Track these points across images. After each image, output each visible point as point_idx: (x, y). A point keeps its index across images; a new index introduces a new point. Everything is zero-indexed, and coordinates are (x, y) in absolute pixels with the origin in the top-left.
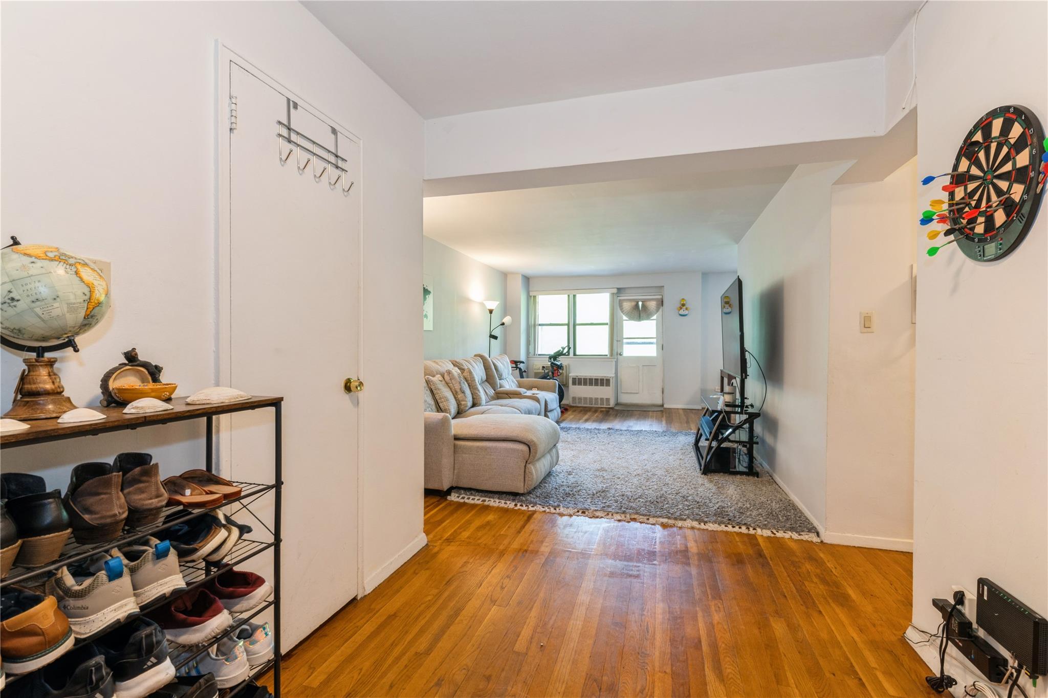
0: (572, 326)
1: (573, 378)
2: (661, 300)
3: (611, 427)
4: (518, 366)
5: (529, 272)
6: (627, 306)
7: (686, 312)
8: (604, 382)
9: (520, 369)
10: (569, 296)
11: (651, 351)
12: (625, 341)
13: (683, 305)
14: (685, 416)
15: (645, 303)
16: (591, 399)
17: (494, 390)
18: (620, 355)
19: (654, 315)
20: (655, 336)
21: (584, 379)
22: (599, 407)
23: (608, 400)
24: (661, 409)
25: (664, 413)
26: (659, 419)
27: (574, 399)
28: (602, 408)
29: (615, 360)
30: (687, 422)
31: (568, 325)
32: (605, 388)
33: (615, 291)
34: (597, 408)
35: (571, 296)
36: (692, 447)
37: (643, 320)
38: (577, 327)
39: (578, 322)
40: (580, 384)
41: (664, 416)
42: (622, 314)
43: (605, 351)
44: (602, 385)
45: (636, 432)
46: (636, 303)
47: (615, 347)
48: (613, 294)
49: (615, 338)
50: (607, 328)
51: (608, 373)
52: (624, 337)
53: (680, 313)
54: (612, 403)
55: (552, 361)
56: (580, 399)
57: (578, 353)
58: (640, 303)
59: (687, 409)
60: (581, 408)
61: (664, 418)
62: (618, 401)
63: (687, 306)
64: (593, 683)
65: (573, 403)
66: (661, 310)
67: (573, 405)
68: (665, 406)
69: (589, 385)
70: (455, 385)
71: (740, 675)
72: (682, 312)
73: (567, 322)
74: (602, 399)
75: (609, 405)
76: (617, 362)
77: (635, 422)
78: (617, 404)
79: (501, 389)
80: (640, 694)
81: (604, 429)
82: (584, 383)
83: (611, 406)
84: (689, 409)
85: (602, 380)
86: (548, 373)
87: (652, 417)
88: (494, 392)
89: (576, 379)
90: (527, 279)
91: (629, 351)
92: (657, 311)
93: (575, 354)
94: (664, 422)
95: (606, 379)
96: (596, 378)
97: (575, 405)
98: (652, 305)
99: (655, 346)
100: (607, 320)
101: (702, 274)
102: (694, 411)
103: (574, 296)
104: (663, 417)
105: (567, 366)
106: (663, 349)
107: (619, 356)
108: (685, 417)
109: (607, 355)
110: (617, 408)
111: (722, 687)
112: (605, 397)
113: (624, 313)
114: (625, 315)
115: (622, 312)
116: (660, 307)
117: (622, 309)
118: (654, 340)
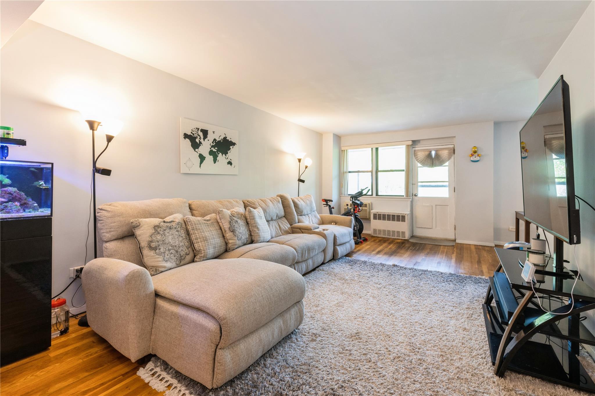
0: (376, 172)
1: (374, 214)
2: (453, 149)
3: (396, 263)
4: (328, 203)
5: (339, 131)
6: (421, 155)
7: (477, 158)
8: (400, 218)
9: (330, 206)
10: (372, 149)
11: (444, 193)
12: (420, 184)
13: (475, 152)
14: (477, 253)
15: (438, 152)
16: (389, 231)
17: (291, 225)
18: (416, 196)
19: (446, 162)
20: (447, 180)
21: (383, 215)
22: (396, 239)
23: (403, 233)
24: (453, 244)
25: (455, 249)
26: (448, 256)
27: (375, 230)
28: (398, 239)
29: (411, 200)
30: (479, 262)
31: (372, 172)
32: (400, 223)
33: (410, 143)
34: (394, 239)
35: (374, 150)
36: (481, 307)
37: (435, 166)
38: (380, 174)
39: (380, 169)
40: (380, 218)
41: (455, 252)
42: (416, 162)
43: (402, 192)
44: (398, 220)
45: (420, 273)
46: (429, 152)
47: (410, 190)
48: (408, 146)
49: (411, 182)
50: (404, 173)
51: (405, 211)
52: (419, 181)
53: (471, 159)
54: (407, 237)
55: (353, 200)
56: (380, 231)
57: (379, 194)
58: (433, 153)
59: (480, 245)
60: (380, 239)
61: (455, 254)
62: (413, 235)
63: (479, 152)
65: (374, 234)
66: (453, 158)
67: (374, 235)
68: (458, 241)
69: (387, 220)
70: (224, 224)
72: (473, 158)
73: (371, 170)
74: (398, 232)
75: (405, 237)
76: (412, 202)
77: (424, 257)
78: (413, 237)
79: (299, 224)
81: (388, 266)
82: (383, 218)
83: (406, 238)
84: (481, 246)
85: (398, 216)
86: (351, 209)
87: (443, 252)
88: (289, 226)
89: (376, 214)
90: (338, 138)
91: (422, 192)
92: (449, 158)
93: (377, 195)
94: (453, 260)
95: (402, 216)
96: (393, 214)
97: (375, 235)
98: (445, 154)
99: (447, 189)
100: (404, 168)
101: (494, 123)
102: (486, 248)
103: (377, 149)
104: (453, 253)
105: (370, 204)
106: (455, 192)
107: (414, 197)
108: (477, 255)
109: (403, 196)
110: (411, 240)
112: (401, 230)
113: (418, 161)
114: (419, 163)
115: (417, 160)
116: (452, 155)
117: (417, 157)
118: (447, 184)
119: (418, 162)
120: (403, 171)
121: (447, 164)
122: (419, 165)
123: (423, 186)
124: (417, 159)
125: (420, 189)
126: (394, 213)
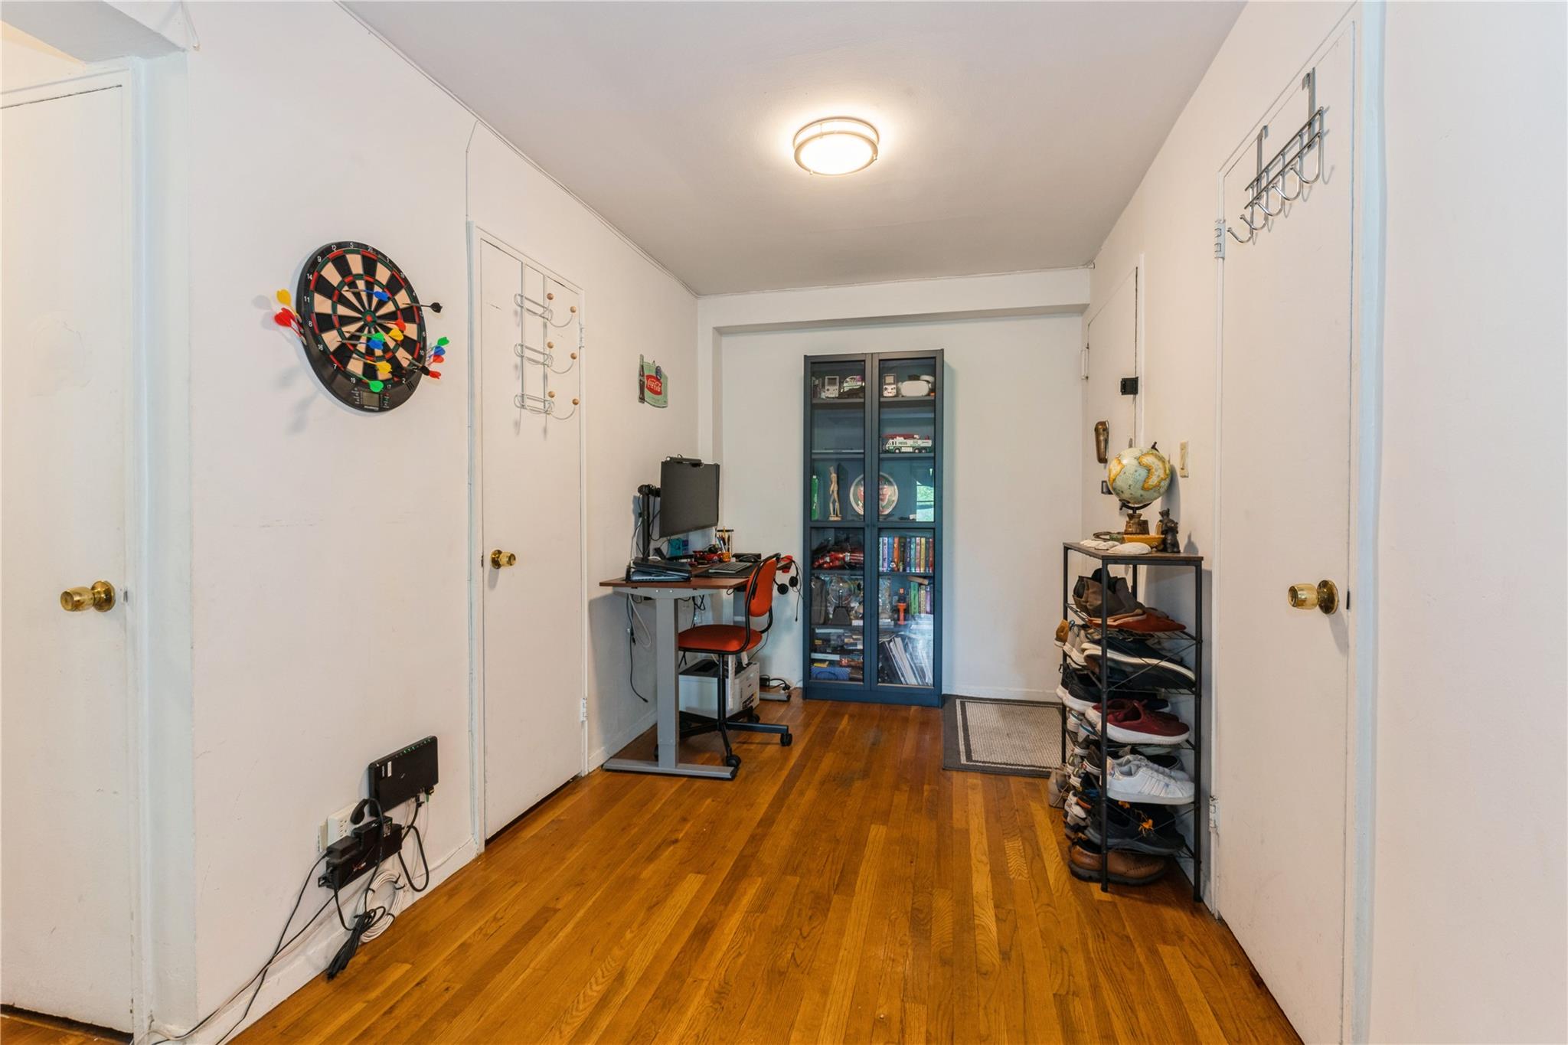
64: (801, 963)
71: (586, 983)
80: (742, 952)
111: (628, 965)
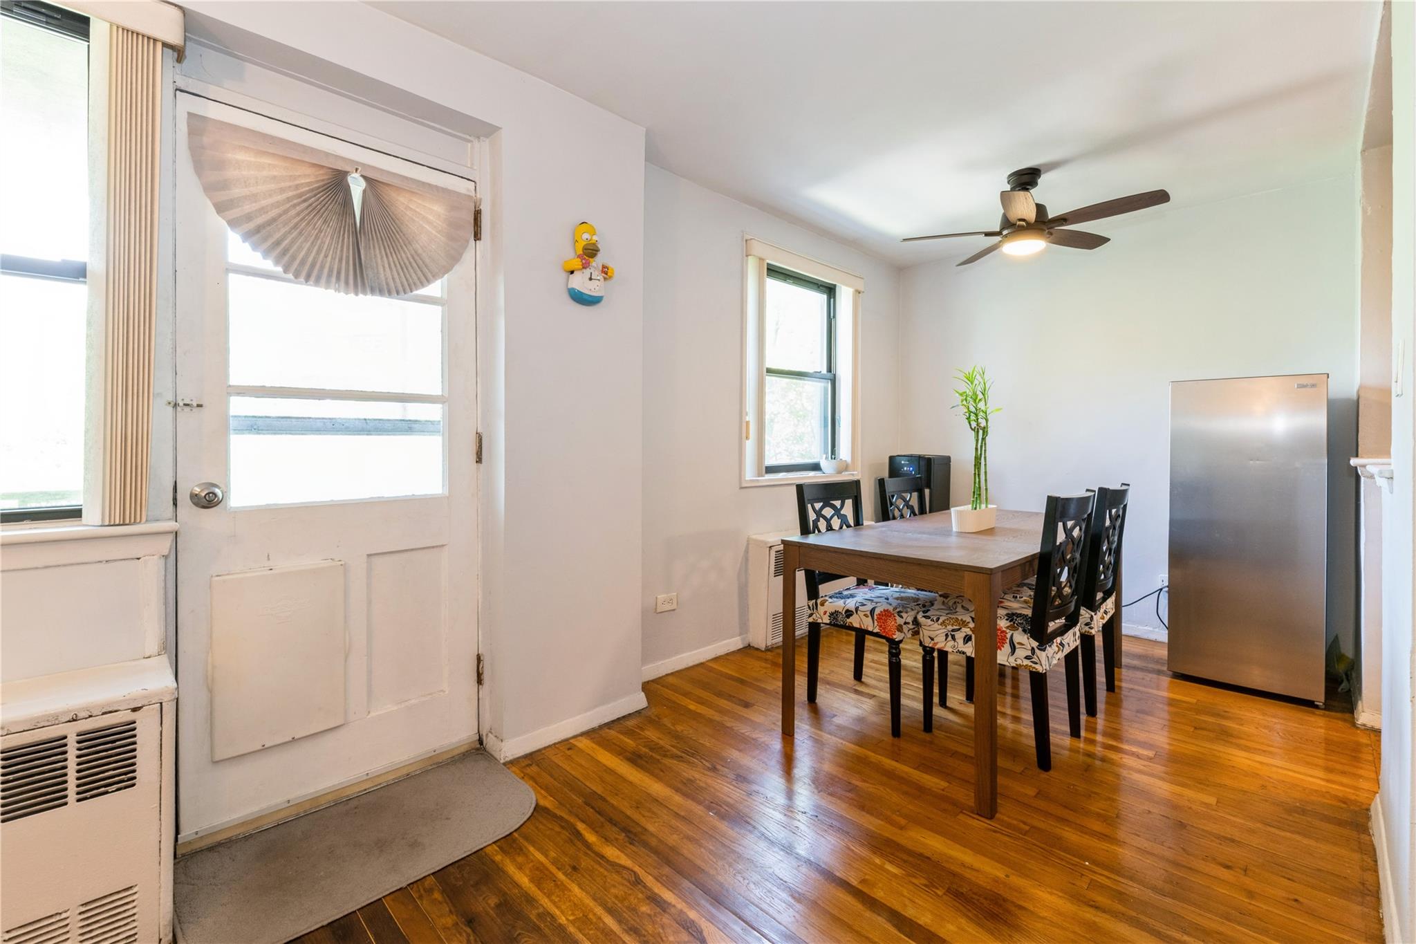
13: (591, 251)
15: (384, 193)
18: (207, 501)
19: (433, 278)
37: (371, 288)
47: (155, 452)
49: (159, 382)
50: (84, 296)
53: (573, 287)
92: (451, 258)
98: (424, 220)
99: (433, 444)
106: (478, 461)
113: (235, 213)
114: (247, 236)
115: (220, 208)
116: (464, 247)
117: (224, 185)
118: (434, 412)
119: (233, 223)
120: (78, 273)
121: (435, 289)
122: (239, 250)
123: (256, 426)
124: (223, 196)
125: (241, 447)
126: (54, 720)
